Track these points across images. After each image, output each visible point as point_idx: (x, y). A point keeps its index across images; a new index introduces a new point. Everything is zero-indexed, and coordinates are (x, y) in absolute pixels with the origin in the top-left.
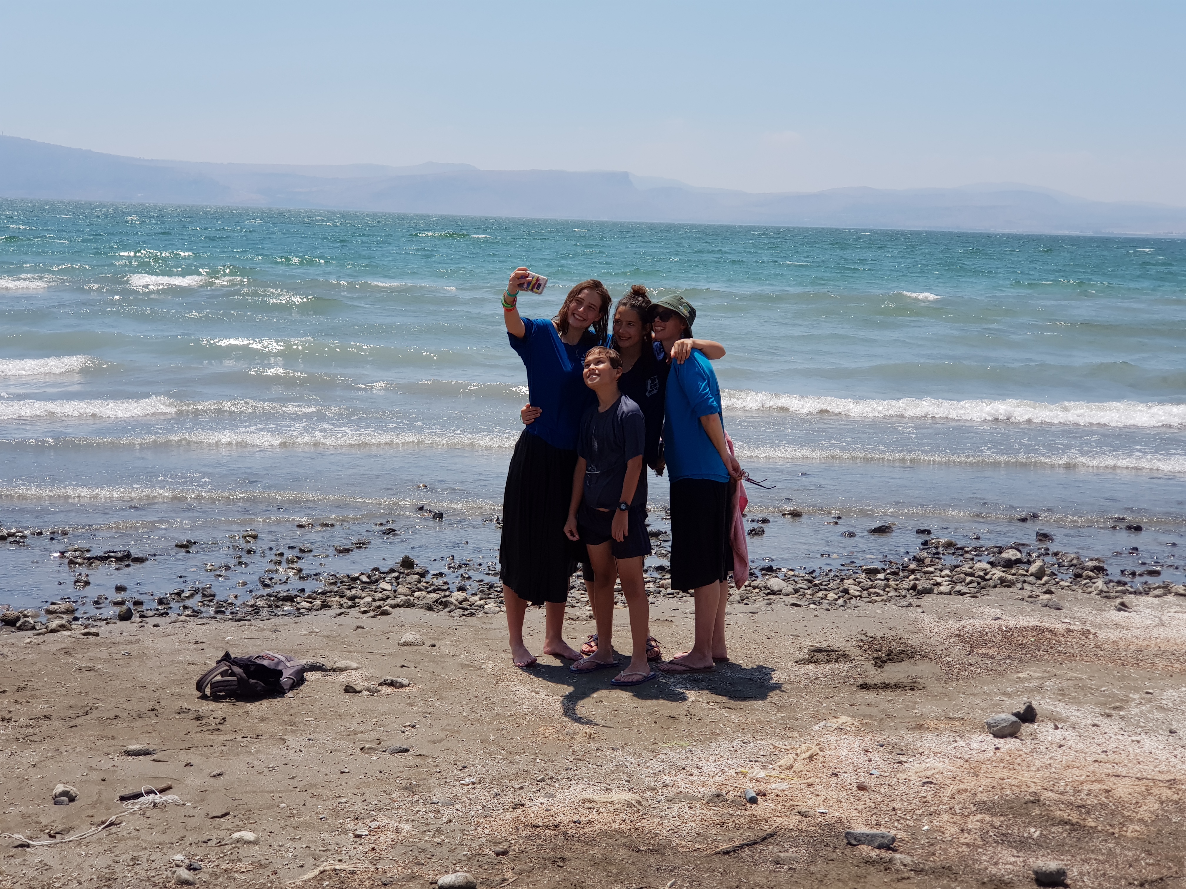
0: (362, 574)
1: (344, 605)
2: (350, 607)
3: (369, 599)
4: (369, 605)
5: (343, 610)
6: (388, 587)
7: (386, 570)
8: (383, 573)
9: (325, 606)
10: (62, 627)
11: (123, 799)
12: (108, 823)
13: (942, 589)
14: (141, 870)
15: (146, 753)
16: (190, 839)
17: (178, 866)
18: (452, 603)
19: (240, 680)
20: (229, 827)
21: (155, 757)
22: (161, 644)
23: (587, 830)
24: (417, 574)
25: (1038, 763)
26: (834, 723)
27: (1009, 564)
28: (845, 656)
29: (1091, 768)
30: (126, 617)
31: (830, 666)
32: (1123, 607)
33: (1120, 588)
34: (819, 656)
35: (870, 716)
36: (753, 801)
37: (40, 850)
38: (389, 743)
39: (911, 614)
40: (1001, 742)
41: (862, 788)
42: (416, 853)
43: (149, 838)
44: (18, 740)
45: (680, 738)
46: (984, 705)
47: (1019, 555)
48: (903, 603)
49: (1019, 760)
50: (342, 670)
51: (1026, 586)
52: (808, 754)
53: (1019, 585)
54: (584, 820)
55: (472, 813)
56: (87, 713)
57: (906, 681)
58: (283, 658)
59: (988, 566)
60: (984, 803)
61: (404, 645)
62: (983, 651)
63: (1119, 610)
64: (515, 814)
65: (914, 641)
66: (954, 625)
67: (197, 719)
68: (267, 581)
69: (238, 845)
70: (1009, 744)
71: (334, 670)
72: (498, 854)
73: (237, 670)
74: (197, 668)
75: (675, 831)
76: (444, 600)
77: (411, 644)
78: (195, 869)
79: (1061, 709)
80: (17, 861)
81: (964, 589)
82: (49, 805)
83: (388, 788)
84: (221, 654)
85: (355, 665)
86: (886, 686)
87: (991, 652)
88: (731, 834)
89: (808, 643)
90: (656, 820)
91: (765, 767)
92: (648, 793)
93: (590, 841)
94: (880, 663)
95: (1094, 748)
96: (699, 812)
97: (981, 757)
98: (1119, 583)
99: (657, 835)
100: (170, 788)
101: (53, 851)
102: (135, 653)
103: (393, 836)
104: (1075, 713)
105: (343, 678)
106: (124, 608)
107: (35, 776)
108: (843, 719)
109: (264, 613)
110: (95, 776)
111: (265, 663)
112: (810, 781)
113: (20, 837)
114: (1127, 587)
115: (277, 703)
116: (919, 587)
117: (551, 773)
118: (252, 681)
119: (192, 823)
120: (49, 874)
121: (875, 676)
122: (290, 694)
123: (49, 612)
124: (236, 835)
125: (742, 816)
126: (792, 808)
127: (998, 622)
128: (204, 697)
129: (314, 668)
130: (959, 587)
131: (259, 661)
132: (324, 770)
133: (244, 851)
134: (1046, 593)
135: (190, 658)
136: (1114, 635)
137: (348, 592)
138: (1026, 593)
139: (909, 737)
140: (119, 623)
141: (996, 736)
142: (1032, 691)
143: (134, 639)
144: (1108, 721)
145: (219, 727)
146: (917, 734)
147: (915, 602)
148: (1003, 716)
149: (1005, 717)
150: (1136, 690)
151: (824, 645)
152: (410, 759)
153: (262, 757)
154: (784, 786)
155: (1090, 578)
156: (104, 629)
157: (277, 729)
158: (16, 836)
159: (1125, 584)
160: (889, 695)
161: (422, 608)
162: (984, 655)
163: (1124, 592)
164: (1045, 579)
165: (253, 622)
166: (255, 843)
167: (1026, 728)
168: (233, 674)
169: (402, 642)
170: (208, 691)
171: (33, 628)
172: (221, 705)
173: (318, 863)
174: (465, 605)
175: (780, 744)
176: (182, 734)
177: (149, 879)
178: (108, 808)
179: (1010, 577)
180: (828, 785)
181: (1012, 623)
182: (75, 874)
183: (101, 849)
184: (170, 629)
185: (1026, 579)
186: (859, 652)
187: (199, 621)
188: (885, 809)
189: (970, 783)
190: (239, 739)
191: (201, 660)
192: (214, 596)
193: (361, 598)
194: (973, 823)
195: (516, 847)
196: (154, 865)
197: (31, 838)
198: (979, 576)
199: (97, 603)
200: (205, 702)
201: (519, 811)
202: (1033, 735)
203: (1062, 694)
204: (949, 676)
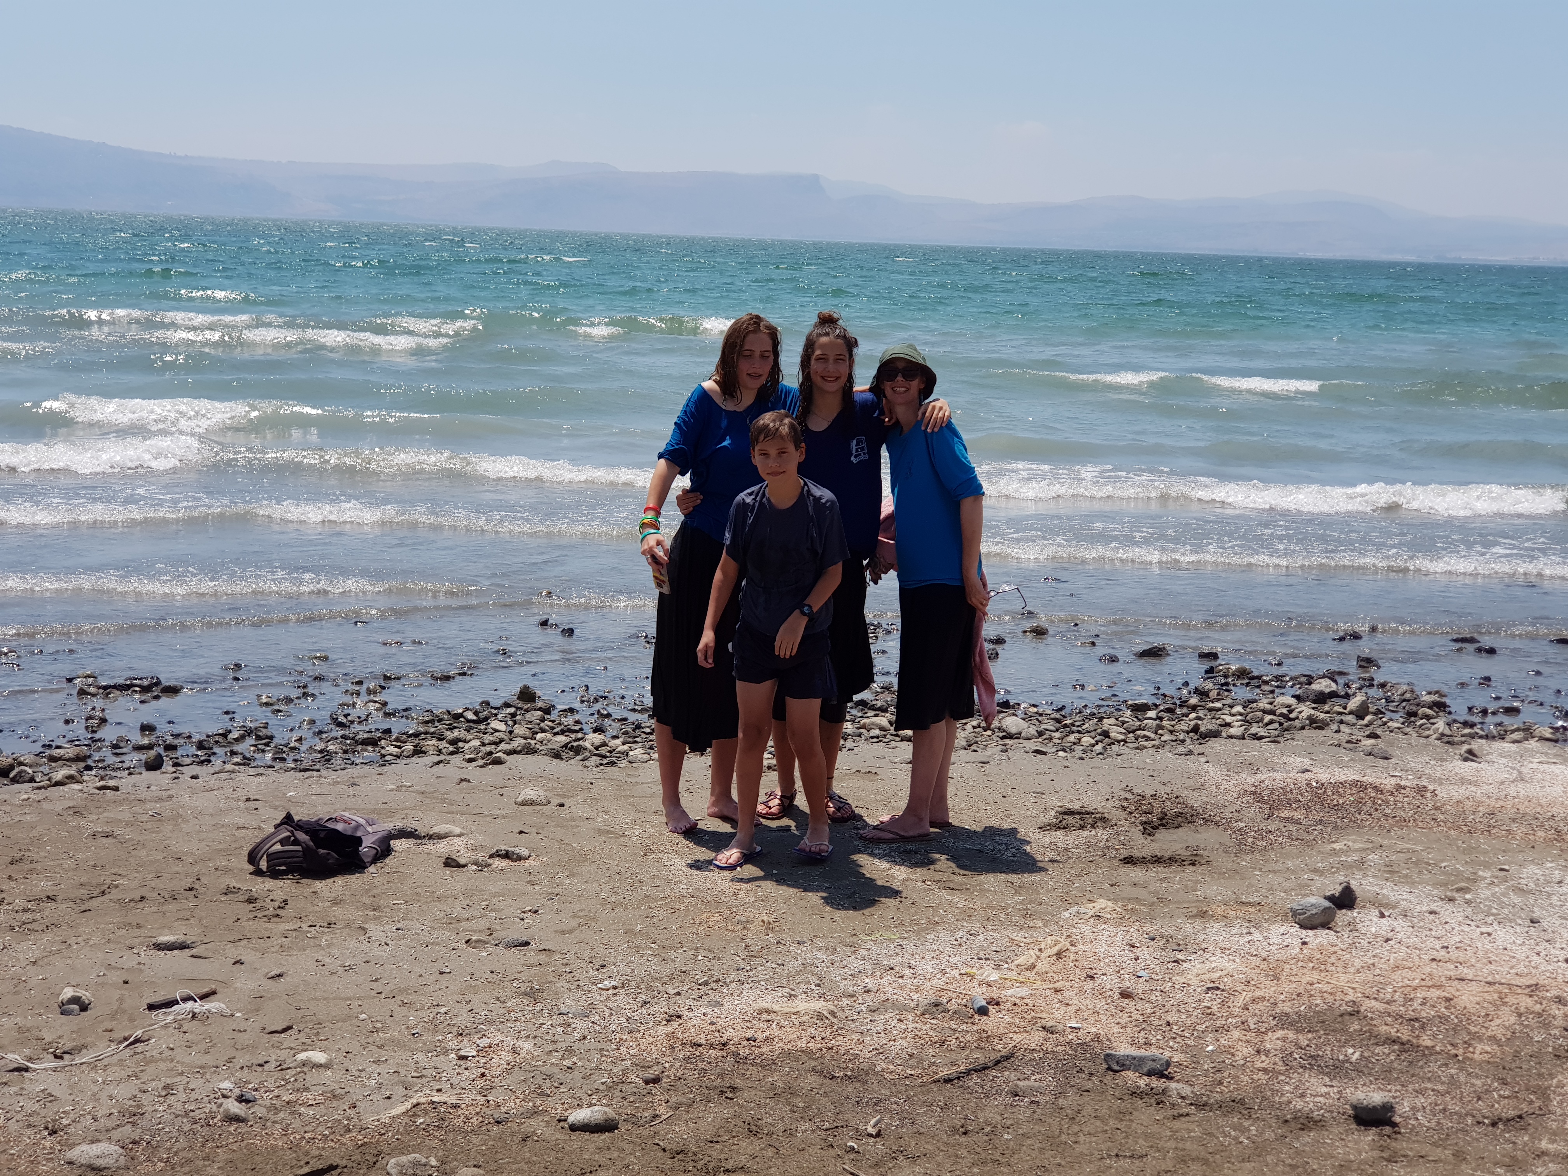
0: (467, 709)
1: (444, 751)
2: (452, 753)
3: (476, 743)
4: (476, 750)
5: (442, 757)
6: (502, 727)
7: (498, 703)
8: (495, 708)
9: (418, 751)
10: (71, 778)
11: (151, 1007)
12: (131, 1039)
13: (1233, 731)
14: (177, 1102)
15: (182, 946)
16: (241, 1061)
17: (224, 1096)
18: (586, 749)
19: (306, 850)
20: (292, 1045)
21: (194, 952)
22: (201, 802)
23: (764, 1049)
24: (540, 709)
25: (1358, 963)
26: (1089, 909)
27: (1321, 699)
28: (1104, 820)
29: (1427, 970)
30: (154, 765)
31: (1085, 833)
32: (1470, 756)
33: (1467, 731)
34: (1070, 819)
35: (1137, 900)
36: (983, 1011)
37: (43, 1074)
38: (503, 934)
39: (1192, 764)
40: (1309, 935)
41: (1126, 995)
42: (539, 1080)
43: (187, 1060)
44: (12, 928)
45: (887, 928)
46: (1287, 885)
47: (1334, 687)
48: (1181, 749)
49: (1333, 959)
50: (441, 837)
51: (1343, 728)
52: (1055, 950)
53: (1334, 727)
54: (760, 1036)
55: (612, 1027)
56: (103, 893)
57: (1184, 853)
58: (362, 821)
59: (1293, 701)
60: (1287, 1015)
61: (524, 803)
62: (1286, 814)
63: (1466, 760)
64: (670, 1029)
65: (1195, 800)
66: (1248, 779)
67: (250, 901)
68: (342, 719)
69: (305, 1069)
70: (1320, 938)
71: (431, 837)
72: (647, 1082)
73: (302, 836)
74: (249, 833)
75: (879, 1051)
76: (575, 744)
77: (532, 803)
78: (247, 1101)
79: (1389, 891)
80: (13, 1089)
81: (1262, 732)
82: (54, 1015)
83: (502, 994)
84: (280, 816)
85: (458, 830)
86: (1157, 860)
87: (1297, 815)
88: (953, 1056)
89: (1056, 802)
90: (855, 1037)
91: (998, 967)
92: (845, 1001)
93: (768, 1065)
94: (1149, 829)
95: (1431, 943)
96: (911, 1026)
97: (1283, 955)
98: (1466, 724)
99: (857, 1056)
100: (214, 993)
101: (60, 1077)
102: (166, 813)
103: (509, 1057)
104: (1406, 896)
105: (442, 848)
106: (152, 753)
107: (35, 976)
108: (1102, 903)
109: (337, 761)
110: (115, 977)
111: (340, 827)
112: (1058, 985)
113: (15, 1058)
114: (1476, 729)
115: (355, 880)
116: (1203, 729)
117: (717, 975)
118: (322, 851)
119: (244, 1039)
120: (55, 1107)
121: (1143, 846)
122: (372, 869)
123: (53, 759)
124: (302, 1056)
125: (969, 1031)
126: (1034, 1021)
127: (1307, 775)
128: (258, 873)
129: (404, 834)
130: (1254, 729)
131: (330, 825)
132: (418, 970)
133: (312, 1077)
134: (1369, 736)
135: (241, 822)
136: (1458, 792)
137: (449, 733)
138: (1343, 737)
139: (1188, 928)
140: (147, 775)
141: (1303, 926)
142: (1350, 867)
143: (165, 794)
144: (1449, 906)
145: (280, 912)
146: (1198, 924)
147: (1197, 748)
148: (1312, 900)
149: (1316, 901)
150: (1487, 866)
151: (1076, 806)
152: (530, 955)
153: (335, 951)
154: (1024, 992)
155: (1428, 717)
156: (125, 782)
157: (356, 915)
158: (10, 1056)
159: (1472, 725)
160: (1161, 871)
161: (546, 755)
162: (1287, 820)
163: (1472, 736)
164: (1369, 718)
165: (323, 772)
166: (326, 1066)
167: (1343, 916)
168: (296, 842)
169: (520, 800)
170: (263, 865)
171: (32, 780)
172: (280, 883)
173: (410, 1093)
174: (603, 751)
175: (1018, 936)
176: (229, 922)
177: (186, 1114)
178: (132, 1020)
179: (1323, 716)
180: (1081, 991)
181: (1324, 777)
182: (89, 1107)
183: (124, 1074)
184: (213, 781)
185: (1344, 718)
186: (1124, 815)
187: (252, 771)
188: (1157, 1023)
189: (1268, 989)
190: (305, 927)
191: (255, 824)
192: (271, 738)
193: (465, 741)
194: (1272, 1041)
195: (671, 1072)
196: (193, 1096)
197: (30, 1060)
198: (1282, 715)
199: (115, 746)
200: (260, 879)
201: (675, 1024)
202: (1352, 926)
203: (1390, 872)
204: (1241, 847)
